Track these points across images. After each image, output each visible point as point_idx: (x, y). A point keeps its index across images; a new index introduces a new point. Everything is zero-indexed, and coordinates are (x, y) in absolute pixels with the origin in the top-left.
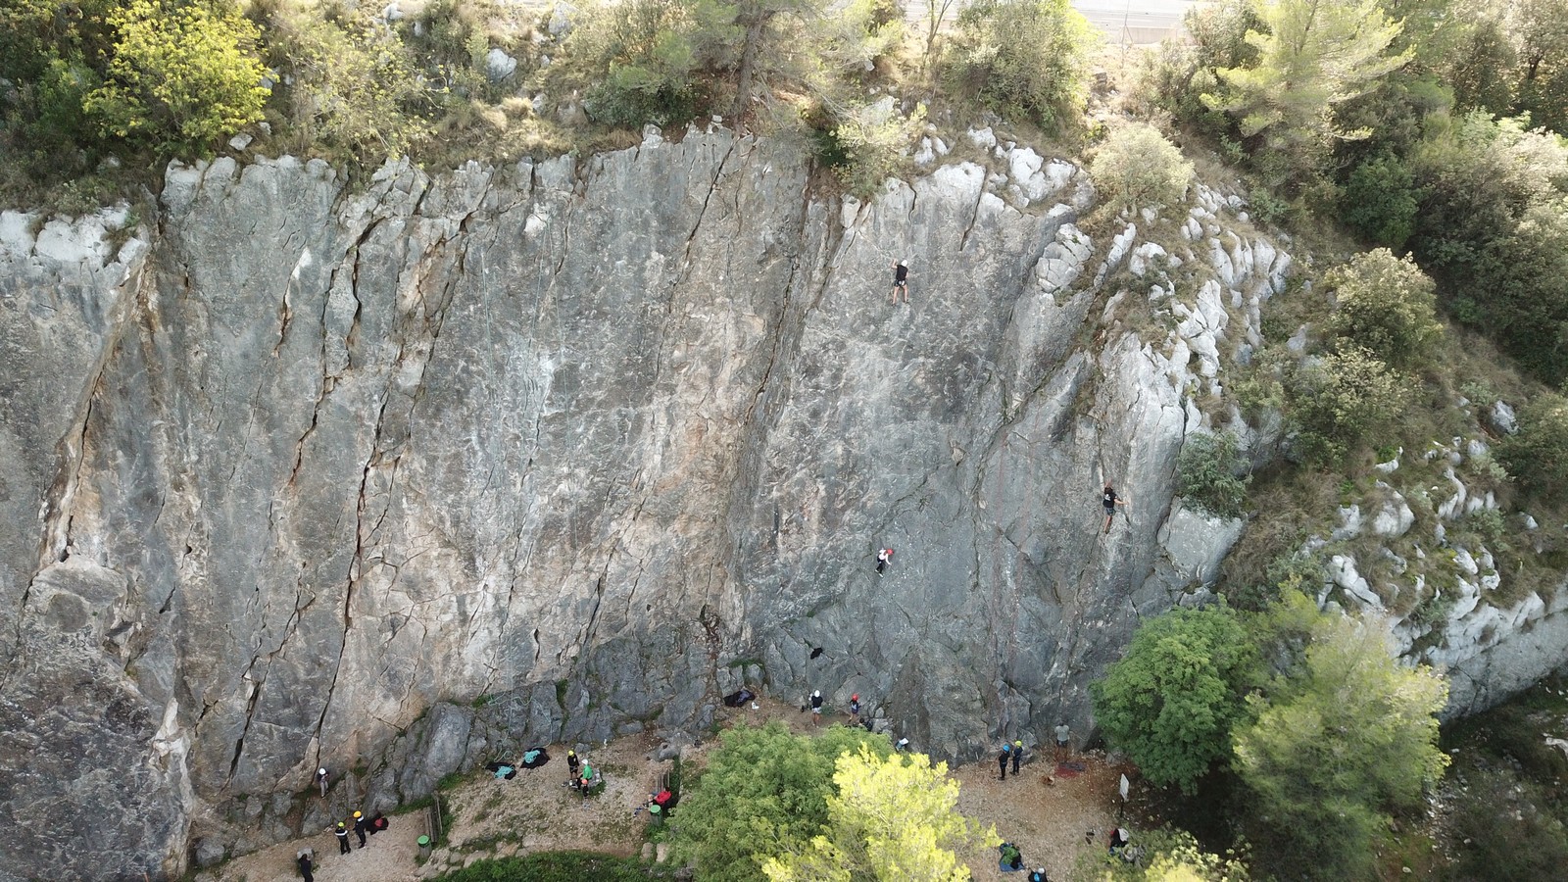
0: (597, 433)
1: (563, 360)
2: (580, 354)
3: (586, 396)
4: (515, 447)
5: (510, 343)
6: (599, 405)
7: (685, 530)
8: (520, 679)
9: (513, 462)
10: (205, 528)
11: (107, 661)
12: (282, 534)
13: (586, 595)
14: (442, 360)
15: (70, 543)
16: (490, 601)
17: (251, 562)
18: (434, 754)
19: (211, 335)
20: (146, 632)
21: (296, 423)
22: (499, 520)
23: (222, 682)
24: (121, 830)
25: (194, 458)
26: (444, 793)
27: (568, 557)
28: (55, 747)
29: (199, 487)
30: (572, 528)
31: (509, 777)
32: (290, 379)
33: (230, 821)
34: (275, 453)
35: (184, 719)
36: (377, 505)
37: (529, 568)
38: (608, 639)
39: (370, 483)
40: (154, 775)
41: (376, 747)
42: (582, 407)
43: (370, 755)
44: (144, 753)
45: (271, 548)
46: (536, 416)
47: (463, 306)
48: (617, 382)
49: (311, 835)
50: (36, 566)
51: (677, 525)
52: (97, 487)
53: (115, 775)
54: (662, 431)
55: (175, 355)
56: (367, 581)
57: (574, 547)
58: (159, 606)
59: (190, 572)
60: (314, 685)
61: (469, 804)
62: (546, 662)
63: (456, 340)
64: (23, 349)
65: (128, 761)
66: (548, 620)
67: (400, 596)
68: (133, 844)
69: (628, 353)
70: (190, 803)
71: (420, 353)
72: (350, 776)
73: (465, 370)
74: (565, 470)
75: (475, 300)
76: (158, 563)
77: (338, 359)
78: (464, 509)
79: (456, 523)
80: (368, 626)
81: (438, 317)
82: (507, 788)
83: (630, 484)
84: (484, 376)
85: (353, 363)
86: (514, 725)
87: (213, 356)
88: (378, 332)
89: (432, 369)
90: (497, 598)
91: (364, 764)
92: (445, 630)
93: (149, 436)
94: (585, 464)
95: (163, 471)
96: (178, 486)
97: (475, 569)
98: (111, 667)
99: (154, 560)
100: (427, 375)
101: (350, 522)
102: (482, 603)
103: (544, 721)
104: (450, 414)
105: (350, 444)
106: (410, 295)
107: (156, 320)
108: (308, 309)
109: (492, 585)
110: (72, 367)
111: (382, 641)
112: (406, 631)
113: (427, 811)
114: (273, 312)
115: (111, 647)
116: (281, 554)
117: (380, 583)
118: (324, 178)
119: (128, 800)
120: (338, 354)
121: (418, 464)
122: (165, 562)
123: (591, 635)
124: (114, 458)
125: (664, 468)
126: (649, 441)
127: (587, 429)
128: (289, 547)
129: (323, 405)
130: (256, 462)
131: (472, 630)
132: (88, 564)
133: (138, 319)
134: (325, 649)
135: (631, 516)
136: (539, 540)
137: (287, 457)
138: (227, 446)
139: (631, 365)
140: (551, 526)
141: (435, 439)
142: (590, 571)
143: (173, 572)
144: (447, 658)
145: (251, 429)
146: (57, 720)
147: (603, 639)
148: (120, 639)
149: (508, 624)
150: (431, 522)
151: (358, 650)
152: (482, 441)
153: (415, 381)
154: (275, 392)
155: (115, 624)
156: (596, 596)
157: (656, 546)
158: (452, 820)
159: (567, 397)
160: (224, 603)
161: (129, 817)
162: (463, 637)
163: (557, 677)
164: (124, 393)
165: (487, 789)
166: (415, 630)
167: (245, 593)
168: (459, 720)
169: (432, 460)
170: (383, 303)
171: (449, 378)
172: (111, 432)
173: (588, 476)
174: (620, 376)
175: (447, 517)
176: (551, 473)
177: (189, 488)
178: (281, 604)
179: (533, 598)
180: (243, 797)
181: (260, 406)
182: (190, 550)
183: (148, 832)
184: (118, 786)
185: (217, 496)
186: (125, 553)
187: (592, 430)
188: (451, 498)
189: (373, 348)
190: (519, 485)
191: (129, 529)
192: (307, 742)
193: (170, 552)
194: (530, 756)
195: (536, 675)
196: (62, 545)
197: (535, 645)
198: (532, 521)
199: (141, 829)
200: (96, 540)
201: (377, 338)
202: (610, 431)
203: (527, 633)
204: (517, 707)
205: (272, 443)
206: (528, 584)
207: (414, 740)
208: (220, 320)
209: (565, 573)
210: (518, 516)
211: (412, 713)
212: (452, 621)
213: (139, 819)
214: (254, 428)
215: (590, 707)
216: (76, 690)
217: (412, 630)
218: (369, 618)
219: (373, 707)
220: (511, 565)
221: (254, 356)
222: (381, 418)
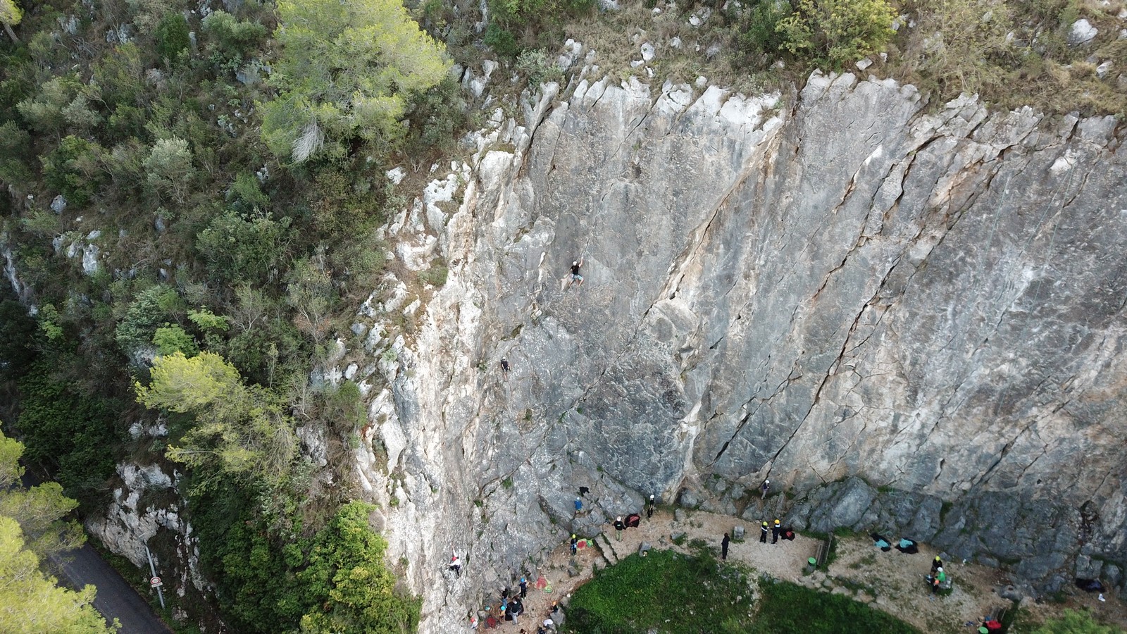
0: (1049, 337)
1: (1043, 274)
2: (1059, 273)
3: (1050, 307)
4: (979, 326)
5: (1005, 250)
6: (1060, 317)
7: (1095, 437)
8: (918, 487)
9: (972, 336)
10: (753, 308)
11: (674, 366)
12: (797, 328)
13: (992, 451)
14: (947, 247)
15: (678, 290)
16: (917, 426)
17: (772, 339)
18: (839, 509)
19: (800, 188)
20: (699, 357)
21: (832, 260)
22: (946, 373)
23: (730, 403)
24: (649, 462)
25: (762, 262)
26: (837, 537)
27: (988, 419)
28: (633, 401)
29: (758, 281)
30: (1000, 400)
31: (884, 549)
32: (838, 230)
33: (706, 487)
34: (811, 275)
35: (702, 416)
36: (864, 332)
37: (955, 415)
38: (996, 490)
39: (865, 315)
40: (676, 441)
41: (805, 485)
42: (1044, 313)
43: (799, 488)
44: (674, 426)
45: (787, 334)
46: (1004, 309)
47: (979, 213)
48: (1082, 304)
49: (746, 520)
50: (657, 298)
51: (1089, 431)
52: (703, 262)
53: (656, 432)
54: (1106, 354)
55: (774, 195)
56: (839, 378)
57: (996, 413)
58: (711, 344)
59: (735, 331)
60: (782, 428)
61: (850, 553)
62: (941, 484)
63: (963, 236)
64: (693, 171)
65: (665, 426)
66: (955, 456)
67: (857, 397)
68: (652, 474)
69: (1102, 284)
70: (688, 465)
71: (933, 238)
72: (782, 495)
73: (962, 259)
74: (1011, 355)
75: (990, 211)
76: (719, 319)
77: (874, 226)
78: (924, 356)
79: (914, 364)
80: (828, 408)
81: (956, 216)
82: (880, 556)
83: (1061, 385)
84: (974, 268)
85: (883, 231)
86: (901, 516)
87: (796, 202)
88: (908, 215)
89: (937, 251)
90: (923, 426)
91: (794, 492)
92: (878, 431)
93: (741, 241)
94: (1029, 357)
95: (742, 265)
96: (747, 277)
97: (915, 400)
98: (674, 370)
99: (718, 316)
100: (933, 255)
101: (843, 336)
102: (912, 423)
103: (925, 524)
104: (939, 287)
105: (861, 285)
106: (942, 195)
107: (770, 171)
108: (867, 187)
109: (923, 415)
110: (715, 189)
111: (834, 421)
112: (852, 421)
113: (821, 543)
114: (844, 183)
115: (679, 358)
116: (791, 340)
117: (846, 383)
118: (910, 99)
119: (658, 448)
120: (875, 223)
121: (903, 314)
122: (723, 320)
123: (984, 481)
124: (718, 249)
125: (1096, 382)
126: (1092, 357)
127: (1041, 332)
128: (798, 337)
129: (853, 253)
130: (798, 277)
131: (897, 439)
132: (683, 305)
133: (761, 167)
134: (797, 410)
135: (1052, 409)
136: (970, 398)
137: (817, 281)
138: (784, 262)
139: (1101, 294)
140: (983, 393)
141: (921, 301)
142: (1002, 436)
143: (726, 327)
144: (873, 451)
145: (802, 256)
146: (638, 387)
147: (992, 487)
148: (684, 355)
149: (924, 446)
150: (896, 356)
151: (817, 420)
152: (955, 313)
153: (923, 257)
154: (826, 236)
155: (684, 346)
156: (999, 455)
157: (1064, 439)
158: (836, 557)
159: (1034, 302)
160: (748, 357)
161: (655, 458)
162: (889, 441)
163: (946, 498)
164: (737, 210)
165: (866, 549)
166: (858, 423)
167: (762, 356)
168: (865, 495)
169: (913, 315)
170: (920, 195)
171: (948, 261)
172: (721, 232)
173: (1028, 366)
174: (1086, 300)
175: (909, 357)
176: (999, 354)
177: (753, 279)
178: (781, 371)
179: (949, 436)
180: (717, 477)
181: (813, 243)
182: (740, 317)
183: (661, 471)
184: (656, 438)
185: (766, 291)
186: (704, 307)
187: (1046, 333)
188: (917, 345)
189: (901, 225)
190: (970, 354)
191: (711, 293)
192: (766, 462)
193: (728, 315)
194: (904, 543)
195: (931, 490)
196: (673, 290)
197: (939, 469)
198: (970, 383)
199: (659, 468)
200: (692, 293)
201: (907, 219)
202: (1061, 339)
203: (935, 459)
204: (908, 505)
205: (812, 268)
206: (950, 426)
207: (830, 493)
208: (809, 180)
209: (981, 429)
210: (963, 375)
211: (835, 475)
212: (885, 428)
213: (660, 461)
214: (804, 255)
215: (962, 531)
216: (653, 375)
217: (856, 422)
218: (831, 403)
219: (812, 460)
220: (942, 407)
221: (821, 209)
222: (889, 274)
